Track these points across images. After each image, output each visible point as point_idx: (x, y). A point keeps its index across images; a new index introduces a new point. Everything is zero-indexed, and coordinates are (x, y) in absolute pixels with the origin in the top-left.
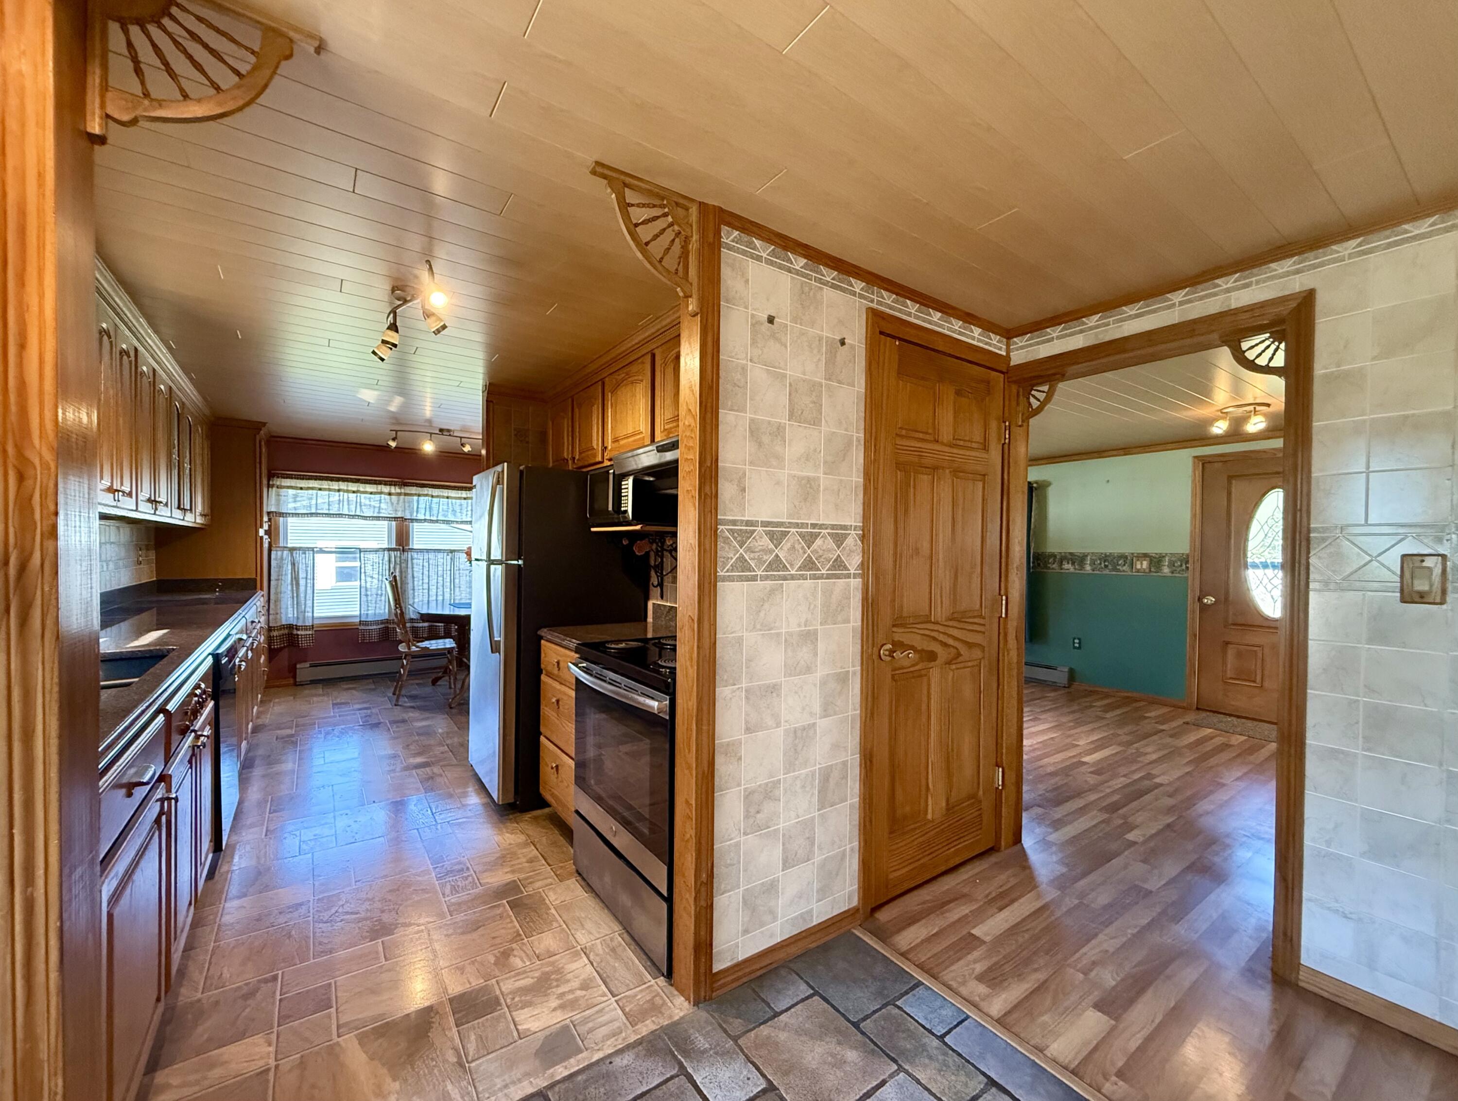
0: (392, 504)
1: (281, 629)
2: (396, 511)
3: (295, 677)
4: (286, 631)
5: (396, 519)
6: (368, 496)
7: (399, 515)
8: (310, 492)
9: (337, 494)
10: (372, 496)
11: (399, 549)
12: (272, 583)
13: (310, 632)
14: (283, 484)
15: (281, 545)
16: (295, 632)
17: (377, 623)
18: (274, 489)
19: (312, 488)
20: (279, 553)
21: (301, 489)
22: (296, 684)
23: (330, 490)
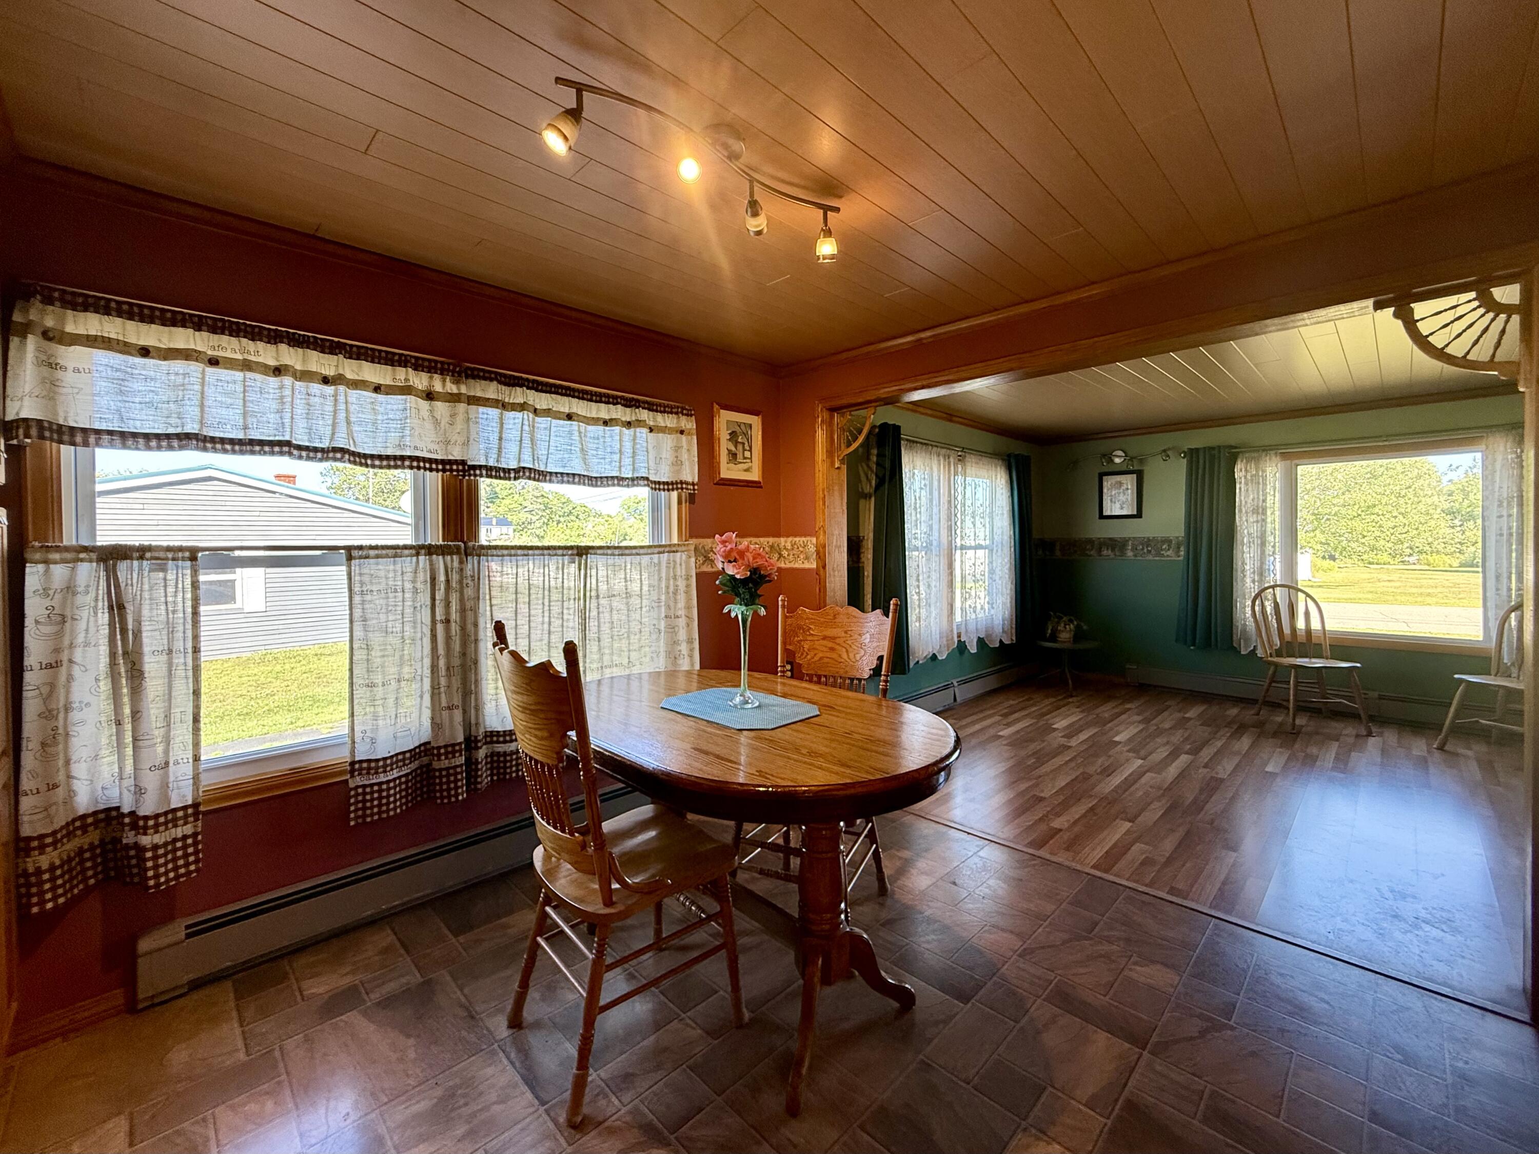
0: (436, 422)
1: (70, 835)
2: (448, 442)
3: (130, 981)
4: (94, 836)
5: (444, 465)
6: (369, 395)
7: (456, 454)
8: (178, 366)
9: (273, 381)
10: (381, 397)
11: (457, 551)
12: (30, 678)
13: (188, 829)
14: (70, 328)
15: (69, 539)
16: (129, 837)
17: (399, 759)
18: (32, 342)
19: (187, 355)
20: (59, 571)
21: (145, 352)
22: (132, 1007)
23: (247, 366)
